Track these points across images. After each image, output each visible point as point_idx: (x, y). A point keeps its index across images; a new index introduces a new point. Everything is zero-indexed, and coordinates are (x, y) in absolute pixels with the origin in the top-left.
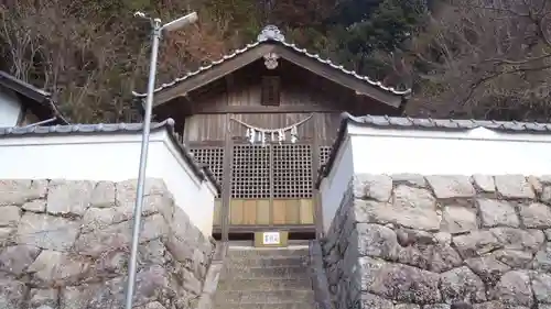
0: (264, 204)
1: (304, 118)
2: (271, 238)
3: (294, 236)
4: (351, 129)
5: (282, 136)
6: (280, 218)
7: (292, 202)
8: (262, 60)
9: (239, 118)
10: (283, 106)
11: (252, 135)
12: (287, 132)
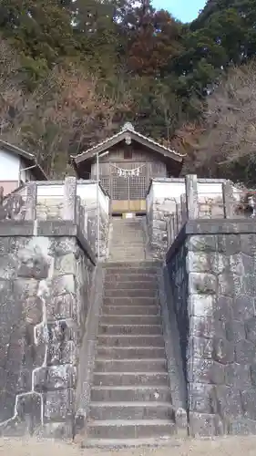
0: (126, 202)
1: (143, 165)
2: (129, 216)
3: (137, 215)
4: (153, 183)
5: (133, 173)
6: (132, 207)
7: (138, 201)
8: (125, 140)
9: (115, 165)
10: (134, 159)
11: (120, 173)
12: (135, 171)
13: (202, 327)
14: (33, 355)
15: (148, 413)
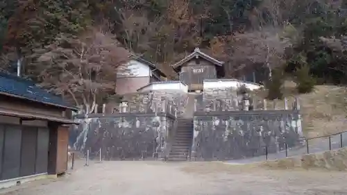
1: (205, 67)
8: (195, 56)
10: (200, 64)
12: (201, 70)
13: (195, 139)
14: (157, 144)
15: (182, 157)
